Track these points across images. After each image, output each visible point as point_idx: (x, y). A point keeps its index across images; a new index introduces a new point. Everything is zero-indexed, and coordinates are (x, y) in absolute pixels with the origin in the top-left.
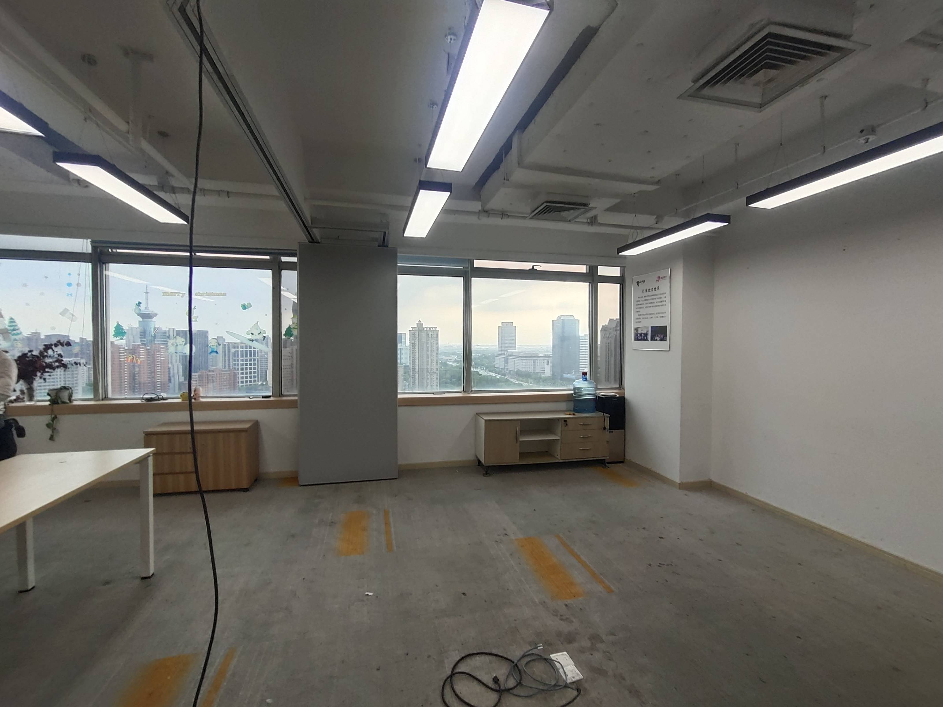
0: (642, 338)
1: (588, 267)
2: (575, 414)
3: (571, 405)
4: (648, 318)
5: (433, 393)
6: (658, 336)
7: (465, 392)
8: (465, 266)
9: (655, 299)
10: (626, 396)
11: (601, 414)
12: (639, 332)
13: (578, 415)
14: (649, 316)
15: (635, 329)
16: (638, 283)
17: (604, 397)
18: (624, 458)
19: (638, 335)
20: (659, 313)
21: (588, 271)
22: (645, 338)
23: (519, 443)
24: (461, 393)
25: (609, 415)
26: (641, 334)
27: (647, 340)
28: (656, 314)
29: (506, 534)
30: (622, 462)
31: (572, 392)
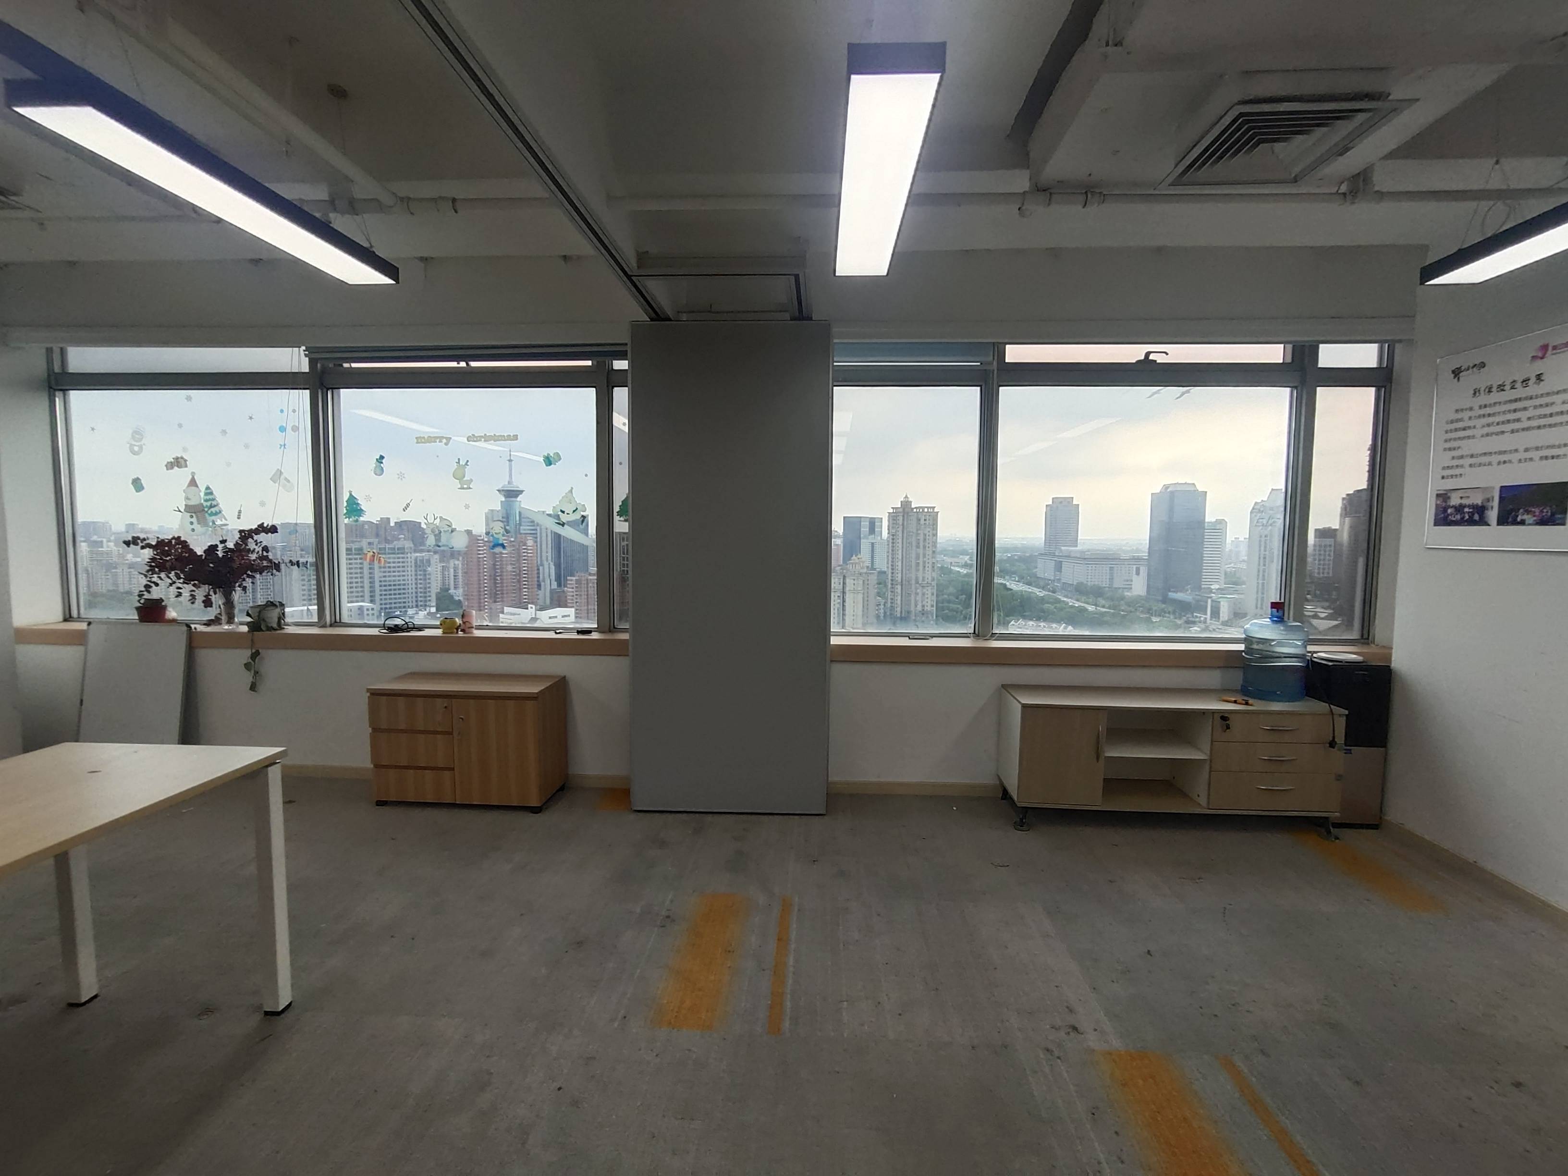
0: (1463, 518)
1: (1290, 347)
2: (1251, 701)
3: (1237, 678)
4: (1490, 464)
5: (909, 636)
6: (1528, 512)
7: (978, 636)
8: (983, 359)
9: (1525, 409)
10: (1393, 665)
11: (1322, 707)
12: (1455, 501)
13: (1257, 705)
14: (1495, 459)
15: (1438, 496)
16: (1457, 373)
17: (1330, 664)
18: (1381, 818)
19: (1449, 511)
20: (1537, 448)
21: (1289, 360)
22: (1476, 517)
23: (1102, 761)
24: (968, 637)
25: (1347, 712)
26: (1459, 509)
27: (1483, 522)
28: (1526, 450)
29: (1075, 1029)
30: (1375, 827)
31: (1241, 647)
